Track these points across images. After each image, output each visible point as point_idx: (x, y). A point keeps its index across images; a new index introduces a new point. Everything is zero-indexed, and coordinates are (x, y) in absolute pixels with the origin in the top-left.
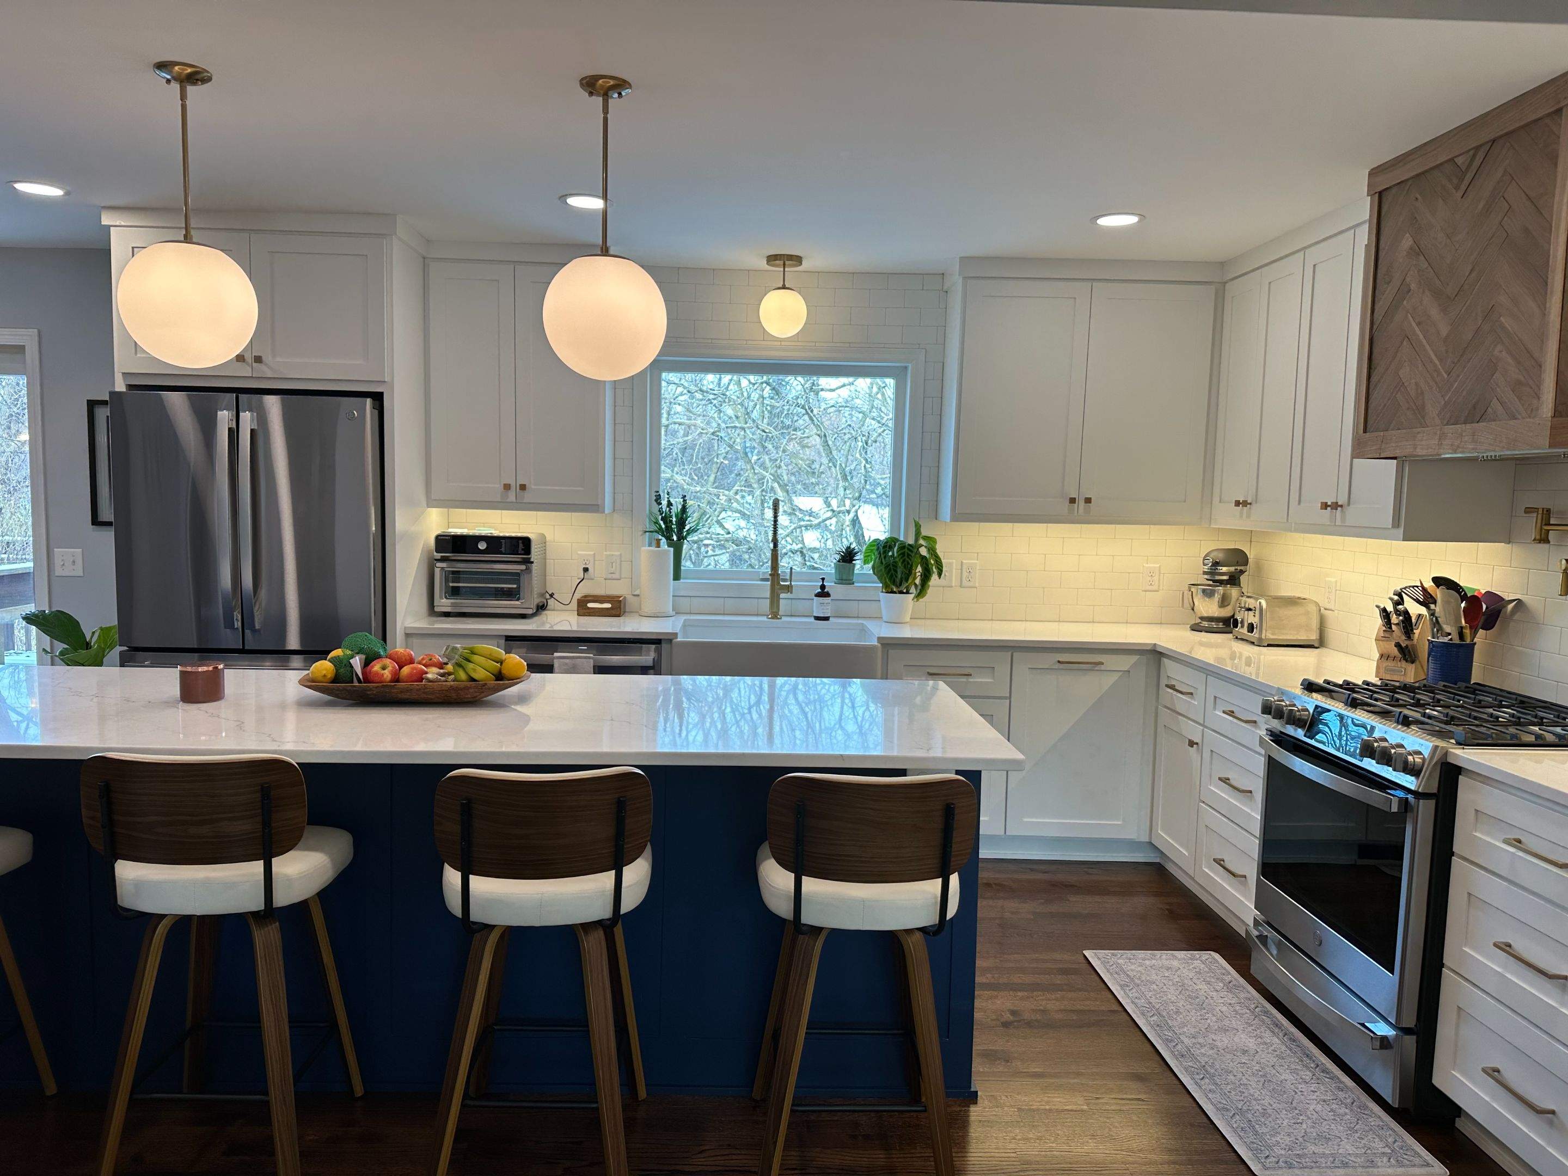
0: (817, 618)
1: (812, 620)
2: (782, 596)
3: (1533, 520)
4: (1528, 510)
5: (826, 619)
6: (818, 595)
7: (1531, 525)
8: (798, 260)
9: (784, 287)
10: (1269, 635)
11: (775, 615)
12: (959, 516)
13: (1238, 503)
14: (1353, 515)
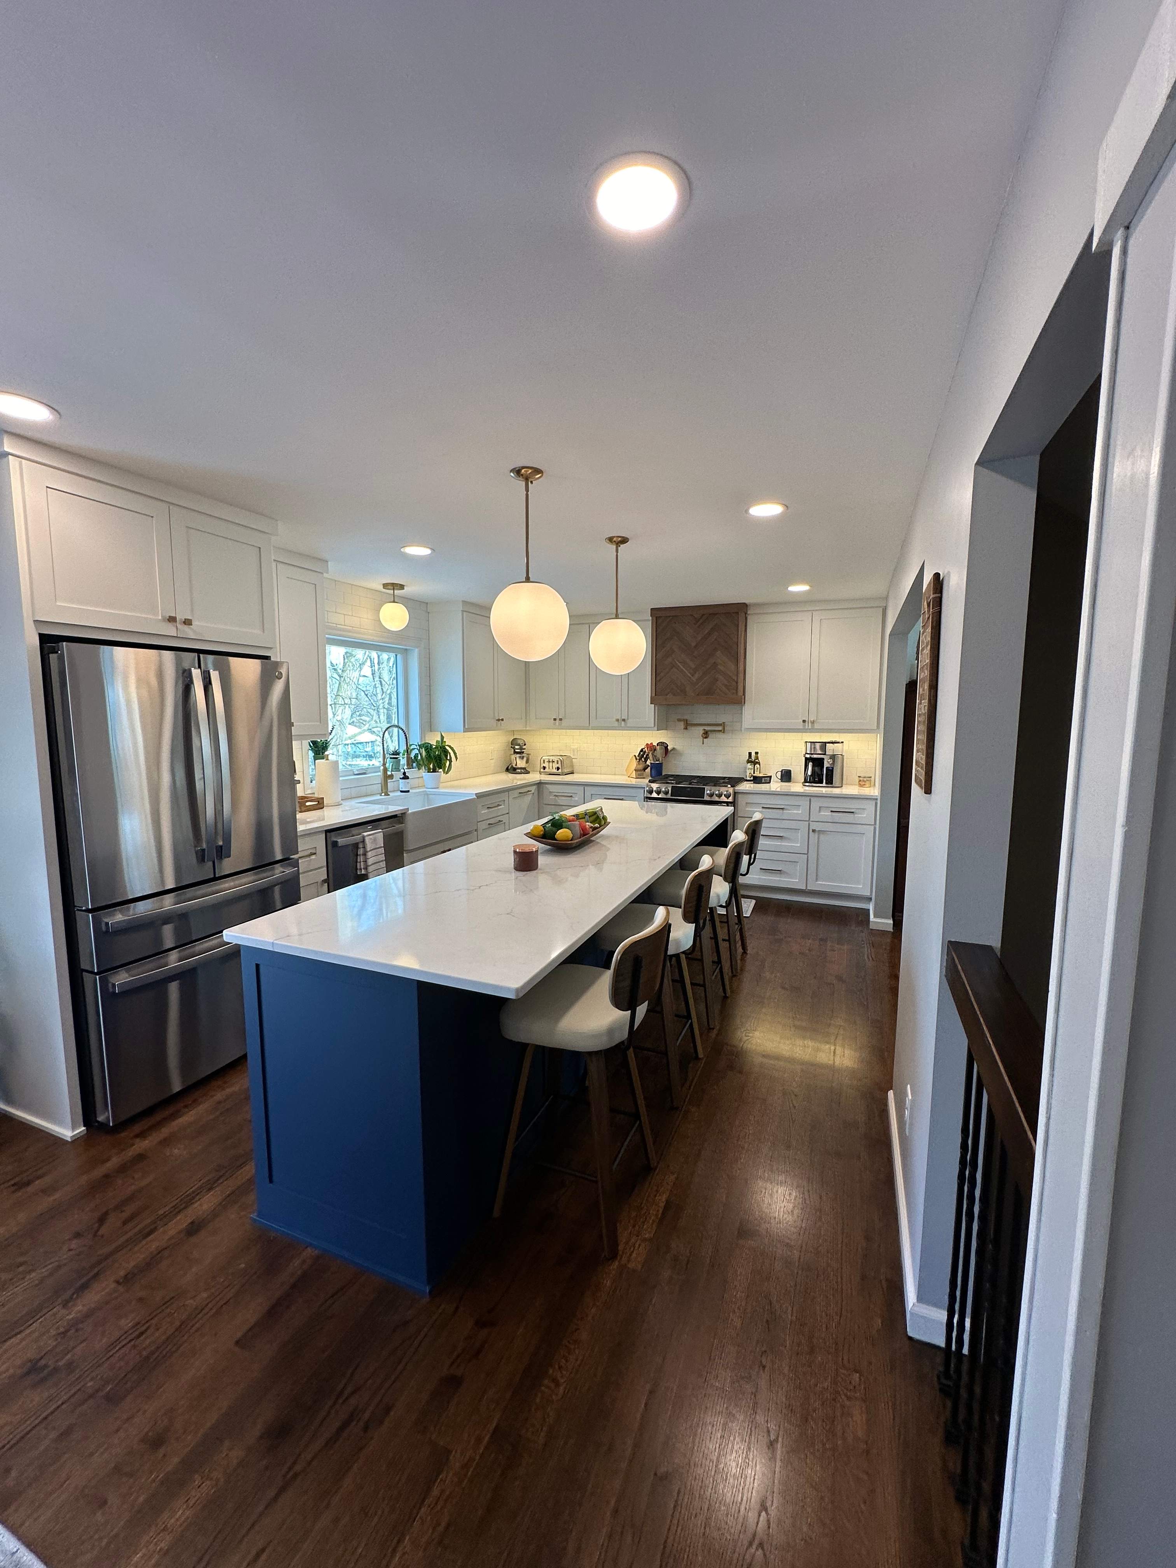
0: (401, 791)
1: (399, 793)
2: (389, 781)
3: (682, 723)
4: (679, 720)
5: (408, 791)
6: (403, 778)
7: (682, 725)
8: (402, 587)
9: (394, 602)
10: (566, 771)
11: (386, 794)
12: (466, 730)
13: (555, 720)
14: (630, 723)
